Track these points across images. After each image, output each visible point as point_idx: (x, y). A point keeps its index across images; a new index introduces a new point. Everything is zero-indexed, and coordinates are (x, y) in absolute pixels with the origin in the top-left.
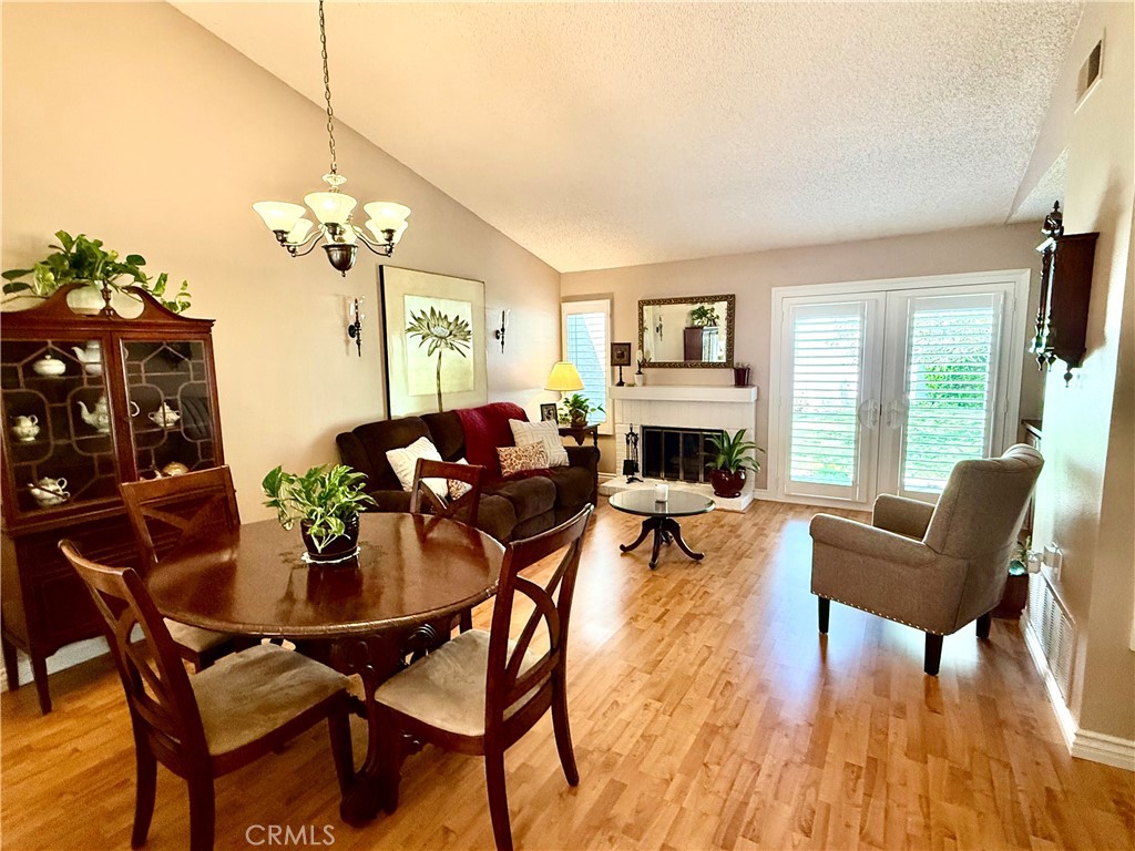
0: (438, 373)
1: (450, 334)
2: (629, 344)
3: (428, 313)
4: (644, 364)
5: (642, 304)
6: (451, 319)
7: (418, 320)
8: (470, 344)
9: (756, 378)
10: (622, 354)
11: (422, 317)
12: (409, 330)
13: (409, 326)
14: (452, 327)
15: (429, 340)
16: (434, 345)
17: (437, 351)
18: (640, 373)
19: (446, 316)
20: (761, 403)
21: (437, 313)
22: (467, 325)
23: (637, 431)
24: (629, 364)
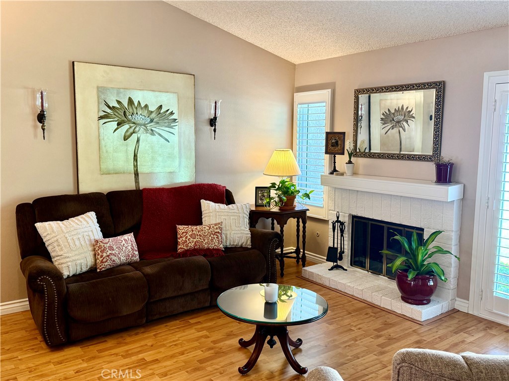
0: (135, 156)
1: (152, 121)
2: (344, 133)
3: (125, 103)
4: (354, 153)
5: (358, 92)
6: (152, 108)
7: (113, 108)
8: (175, 130)
9: (463, 174)
10: (337, 143)
11: (117, 105)
12: (101, 118)
13: (103, 114)
14: (153, 115)
15: (126, 127)
16: (131, 130)
17: (135, 136)
18: (350, 162)
19: (146, 106)
20: (466, 203)
21: (136, 104)
22: (172, 113)
23: (345, 219)
24: (343, 154)
